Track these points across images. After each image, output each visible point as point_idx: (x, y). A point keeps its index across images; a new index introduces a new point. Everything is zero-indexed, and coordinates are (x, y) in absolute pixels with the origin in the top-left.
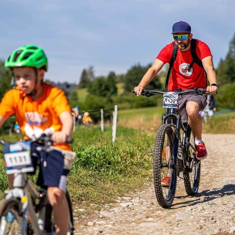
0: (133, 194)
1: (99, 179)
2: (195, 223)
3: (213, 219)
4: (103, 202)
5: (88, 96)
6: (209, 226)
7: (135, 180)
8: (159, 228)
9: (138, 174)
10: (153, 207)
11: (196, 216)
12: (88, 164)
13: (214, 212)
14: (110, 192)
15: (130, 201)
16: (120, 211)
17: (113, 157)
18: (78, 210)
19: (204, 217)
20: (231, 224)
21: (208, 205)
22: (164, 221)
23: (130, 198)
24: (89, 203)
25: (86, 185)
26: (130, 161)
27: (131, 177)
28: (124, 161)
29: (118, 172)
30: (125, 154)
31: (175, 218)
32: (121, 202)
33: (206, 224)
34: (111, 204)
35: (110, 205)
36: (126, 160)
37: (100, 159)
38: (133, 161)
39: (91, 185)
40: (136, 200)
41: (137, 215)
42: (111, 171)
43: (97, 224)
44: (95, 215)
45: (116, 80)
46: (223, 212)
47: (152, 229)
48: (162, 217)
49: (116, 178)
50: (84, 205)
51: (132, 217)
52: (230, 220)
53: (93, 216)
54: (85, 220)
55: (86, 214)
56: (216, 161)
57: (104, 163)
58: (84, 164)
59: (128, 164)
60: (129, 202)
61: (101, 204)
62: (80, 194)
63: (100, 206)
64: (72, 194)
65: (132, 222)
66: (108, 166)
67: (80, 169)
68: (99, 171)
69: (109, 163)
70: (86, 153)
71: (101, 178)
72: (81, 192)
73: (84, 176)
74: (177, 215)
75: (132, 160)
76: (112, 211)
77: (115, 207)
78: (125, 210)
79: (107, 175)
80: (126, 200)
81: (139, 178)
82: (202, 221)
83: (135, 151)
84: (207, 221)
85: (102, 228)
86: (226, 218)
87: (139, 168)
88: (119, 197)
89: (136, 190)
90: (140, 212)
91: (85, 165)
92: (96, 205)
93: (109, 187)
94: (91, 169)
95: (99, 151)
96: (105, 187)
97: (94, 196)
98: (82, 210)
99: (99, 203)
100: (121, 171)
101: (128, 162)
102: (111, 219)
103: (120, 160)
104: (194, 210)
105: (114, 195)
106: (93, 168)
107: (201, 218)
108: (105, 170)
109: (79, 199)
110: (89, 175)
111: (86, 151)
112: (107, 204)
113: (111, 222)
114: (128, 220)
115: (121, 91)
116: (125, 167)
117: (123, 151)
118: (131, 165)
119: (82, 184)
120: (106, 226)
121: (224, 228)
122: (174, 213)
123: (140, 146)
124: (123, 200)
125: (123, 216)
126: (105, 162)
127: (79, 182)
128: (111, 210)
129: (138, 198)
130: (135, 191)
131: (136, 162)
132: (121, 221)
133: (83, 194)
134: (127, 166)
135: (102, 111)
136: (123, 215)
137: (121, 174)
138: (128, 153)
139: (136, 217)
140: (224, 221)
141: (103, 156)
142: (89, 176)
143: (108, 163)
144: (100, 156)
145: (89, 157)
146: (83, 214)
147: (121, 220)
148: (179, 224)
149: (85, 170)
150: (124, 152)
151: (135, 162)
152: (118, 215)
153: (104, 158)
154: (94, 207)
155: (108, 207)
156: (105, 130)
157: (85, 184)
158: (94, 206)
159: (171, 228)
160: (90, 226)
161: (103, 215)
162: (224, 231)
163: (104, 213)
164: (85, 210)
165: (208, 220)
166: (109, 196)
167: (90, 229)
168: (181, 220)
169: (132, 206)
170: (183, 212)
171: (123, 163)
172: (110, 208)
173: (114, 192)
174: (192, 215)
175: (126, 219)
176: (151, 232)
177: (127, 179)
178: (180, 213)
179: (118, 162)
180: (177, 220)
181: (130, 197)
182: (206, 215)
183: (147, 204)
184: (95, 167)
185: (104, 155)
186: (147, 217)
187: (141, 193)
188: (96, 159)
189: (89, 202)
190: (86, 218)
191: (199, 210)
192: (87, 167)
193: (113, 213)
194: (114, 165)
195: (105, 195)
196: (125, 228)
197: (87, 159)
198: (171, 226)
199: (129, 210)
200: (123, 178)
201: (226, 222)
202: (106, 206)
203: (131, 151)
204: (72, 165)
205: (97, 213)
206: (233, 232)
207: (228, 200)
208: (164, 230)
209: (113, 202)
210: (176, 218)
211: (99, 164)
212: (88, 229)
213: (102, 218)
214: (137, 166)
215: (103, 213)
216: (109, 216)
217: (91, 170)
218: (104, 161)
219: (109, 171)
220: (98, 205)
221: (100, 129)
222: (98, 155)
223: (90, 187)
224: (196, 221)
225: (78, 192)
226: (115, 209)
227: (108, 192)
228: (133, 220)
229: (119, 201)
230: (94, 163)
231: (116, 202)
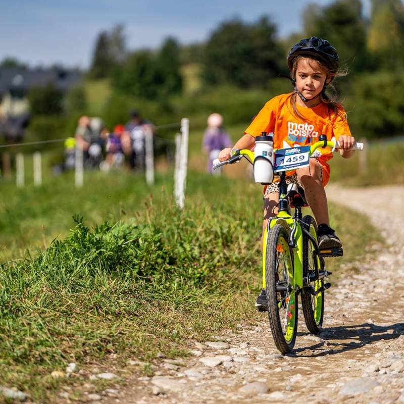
0: (232, 335)
1: (148, 301)
4: (159, 355)
7: (235, 300)
9: (243, 288)
10: (281, 367)
11: (389, 386)
12: (120, 264)
14: (175, 332)
15: (225, 351)
16: (202, 377)
17: (181, 245)
18: (100, 376)
22: (310, 400)
23: (225, 345)
24: (126, 358)
25: (118, 315)
26: (221, 255)
27: (224, 295)
28: (207, 256)
29: (193, 282)
30: (208, 239)
31: (337, 392)
32: (203, 355)
34: (180, 360)
35: (176, 361)
36: (211, 252)
37: (148, 252)
38: (230, 256)
39: (129, 313)
40: (240, 351)
41: (243, 385)
42: (177, 280)
44: (140, 388)
48: (304, 390)
49: (189, 298)
50: (114, 364)
51: (232, 391)
53: (135, 391)
54: (117, 401)
55: (117, 386)
57: (159, 260)
58: (111, 264)
59: (219, 261)
60: (222, 354)
61: (155, 361)
62: (104, 336)
63: (152, 366)
64: (84, 337)
66: (169, 267)
67: (102, 276)
68: (148, 281)
69: (172, 262)
70: (116, 238)
71: (153, 297)
72: (104, 332)
73: (112, 293)
74: (342, 384)
75: (225, 251)
76: (182, 378)
77: (190, 367)
78: (214, 374)
79: (168, 289)
80: (216, 350)
81: (245, 297)
83: (233, 230)
87: (245, 272)
88: (197, 343)
89: (239, 325)
90: (250, 379)
91: (112, 268)
92: (143, 364)
93: (172, 319)
94: (127, 276)
95: (147, 232)
96: (163, 319)
97: (137, 341)
98: (107, 376)
99: (151, 359)
100: (201, 281)
101: (218, 257)
102: (180, 396)
103: (196, 252)
104: (382, 371)
106: (131, 274)
107: (401, 391)
108: (161, 278)
109: (100, 349)
110: (122, 290)
111: (114, 232)
112: (170, 361)
114: (221, 397)
115: (192, 85)
116: (211, 271)
117: (205, 231)
118: (226, 265)
119: (107, 313)
122: (334, 380)
123: (245, 219)
124: (207, 350)
125: (209, 390)
126: (163, 258)
127: (100, 307)
128: (180, 375)
129: (244, 345)
130: (237, 329)
131: (236, 258)
132: (204, 402)
133: (110, 337)
134: (215, 266)
136: (210, 387)
137: (201, 288)
138: (216, 237)
139: (241, 390)
141: (155, 242)
142: (125, 292)
143: (167, 260)
144: (150, 243)
145: (123, 246)
146: (112, 386)
147: (205, 398)
149: (113, 279)
150: (207, 232)
151: (234, 257)
152: (196, 386)
153: (160, 248)
154: (137, 368)
155: (171, 367)
156: (157, 180)
157: (114, 314)
158: (137, 365)
161: (160, 388)
163: (162, 382)
164: (115, 376)
166: (174, 341)
168: (353, 397)
169: (231, 364)
170: (356, 377)
171: (205, 261)
172: (177, 371)
173: (185, 331)
174: (379, 384)
175: (216, 395)
177: (216, 299)
178: (348, 379)
179: (194, 258)
180: (342, 397)
181: (224, 341)
183: (267, 359)
184: (137, 271)
185: (160, 241)
186: (269, 391)
187: (251, 332)
188: (138, 251)
189: (125, 355)
190: (119, 396)
191: (395, 372)
192: (118, 270)
193: (183, 381)
194: (183, 266)
195: (162, 339)
197: (117, 252)
199: (223, 373)
200: (207, 296)
202: (168, 364)
203: (225, 231)
204: (82, 266)
205: (147, 382)
209: (184, 355)
210: (340, 393)
211: (147, 263)
213: (158, 394)
214: (239, 268)
215: (160, 383)
216: (176, 390)
217: (128, 278)
218: (158, 256)
219: (172, 281)
220: (148, 364)
221: (144, 178)
222: (145, 241)
223: (128, 319)
224: (390, 398)
225: (99, 332)
226: (189, 372)
227: (170, 332)
228: (234, 398)
229: (198, 353)
230: (136, 261)
231: (192, 355)
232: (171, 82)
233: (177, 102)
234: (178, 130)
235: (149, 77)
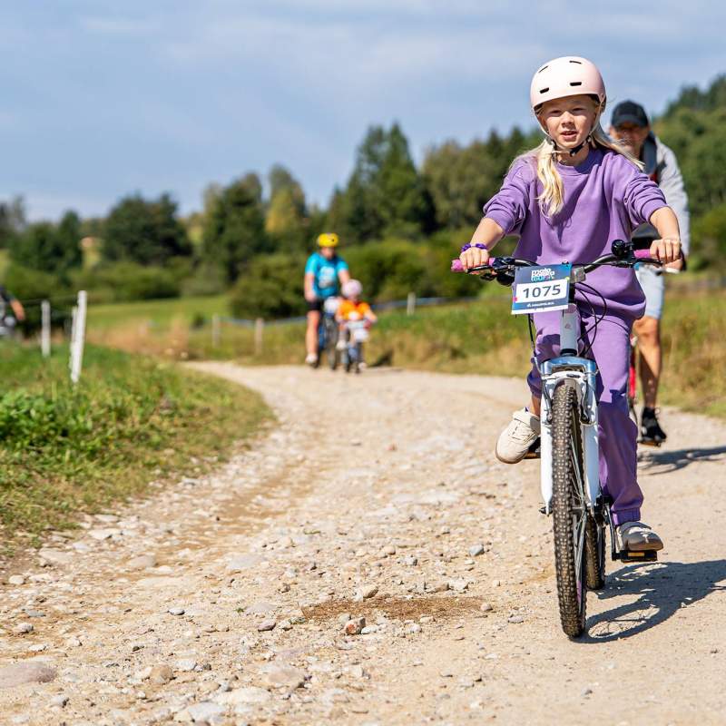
0: (122, 508)
1: (38, 472)
2: (272, 579)
3: (315, 568)
4: (47, 526)
5: (10, 271)
6: (307, 585)
7: (127, 474)
8: (186, 590)
9: (136, 462)
10: (170, 541)
11: (275, 561)
12: (11, 434)
13: (318, 551)
14: (64, 504)
15: (115, 525)
16: (90, 549)
17: (75, 417)
19: (293, 563)
20: (358, 579)
21: (303, 535)
22: (197, 575)
23: (115, 519)
24: (14, 529)
25: (7, 486)
26: (115, 428)
27: (116, 468)
28: (100, 429)
29: (85, 455)
30: (102, 412)
31: (225, 567)
32: (92, 528)
33: (299, 580)
34: (68, 533)
35: (65, 534)
36: (104, 425)
37: (41, 423)
38: (123, 429)
39: (18, 484)
40: (129, 525)
41: (130, 559)
42: (69, 452)
43: (31, 582)
44: (27, 559)
45: (81, 231)
46: (338, 552)
47: (169, 593)
48: (191, 564)
50: (1, 535)
51: (120, 564)
52: (355, 570)
53: (22, 562)
54: (3, 572)
55: (4, 557)
56: (322, 431)
57: (52, 432)
59: (111, 435)
60: (112, 528)
61: (43, 533)
63: (40, 538)
65: (121, 576)
66: (60, 439)
68: (39, 452)
70: (7, 408)
71: (43, 469)
74: (229, 559)
75: (119, 425)
76: (70, 550)
77: (79, 540)
78: (102, 548)
79: (59, 461)
80: (105, 523)
82: (289, 574)
83: (127, 403)
84: (301, 574)
85: (44, 590)
86: (346, 565)
87: (138, 445)
88: (86, 516)
89: (130, 499)
90: (138, 553)
92: (31, 536)
93: (62, 491)
94: (18, 446)
95: (40, 403)
96: (53, 491)
97: (25, 512)
99: (39, 530)
100: (93, 454)
101: (111, 431)
102: (67, 569)
103: (90, 425)
104: (269, 547)
105: (76, 511)
106: (22, 445)
107: (287, 566)
108: (52, 449)
110: (12, 461)
111: (6, 402)
112: (59, 533)
113: (67, 577)
114: (109, 570)
115: (92, 259)
116: (103, 444)
117: (99, 404)
118: (119, 439)
120: (54, 585)
121: (342, 590)
122: (221, 555)
123: (139, 394)
124: (96, 522)
125: (97, 563)
126: (55, 429)
129: (134, 519)
130: (128, 502)
131: (129, 432)
132: (92, 574)
134: (107, 439)
135: (45, 307)
136: (98, 559)
137: (93, 461)
138: (109, 410)
139: (130, 563)
140: (342, 573)
141: (48, 414)
142: (15, 463)
143: (60, 432)
144: (42, 414)
145: (14, 417)
147: (92, 571)
148: (233, 580)
149: (3, 450)
150: (101, 405)
151: (127, 431)
152: (84, 559)
153: (53, 420)
154: (24, 539)
155: (60, 539)
156: (53, 352)
157: (2, 485)
158: (25, 536)
159: (215, 589)
160: (15, 585)
161: (48, 560)
162: (341, 596)
163: (49, 554)
164: (2, 547)
165: (304, 571)
166: (63, 513)
167: (15, 593)
168: (240, 572)
169: (120, 537)
170: (243, 552)
171: (98, 433)
172: (65, 543)
173: (75, 503)
174: (266, 560)
175: (104, 568)
176: (167, 599)
177: (108, 472)
178: (236, 554)
179: (87, 431)
180: (229, 572)
181: (114, 515)
182: (299, 560)
183: (156, 534)
184: (28, 442)
185: (52, 412)
186: (157, 565)
187: (142, 506)
188: (30, 422)
189: (12, 526)
190: (5, 567)
191: (282, 548)
192: (8, 441)
193: (71, 553)
194: (76, 438)
195: (52, 511)
196: (103, 592)
197: (8, 422)
198: (215, 585)
199: (112, 546)
200: (99, 469)
201: (345, 574)
202: (56, 536)
203: (119, 404)
205: (34, 554)
206: (362, 599)
207: (352, 525)
208: (198, 594)
209: (73, 528)
210: (227, 567)
211: (39, 435)
212: (9, 594)
213: (45, 566)
214: (132, 441)
215: (46, 555)
216: (63, 563)
217: (18, 449)
218: (50, 428)
219: (64, 453)
220: (36, 536)
221: (39, 350)
222: (37, 412)
223: (17, 490)
224: (276, 573)
226: (76, 545)
227: (60, 504)
228: (122, 571)
229: (86, 526)
230: (27, 432)
231: (81, 528)
232: (70, 255)
233: (75, 275)
234: (74, 303)
235: (48, 249)
